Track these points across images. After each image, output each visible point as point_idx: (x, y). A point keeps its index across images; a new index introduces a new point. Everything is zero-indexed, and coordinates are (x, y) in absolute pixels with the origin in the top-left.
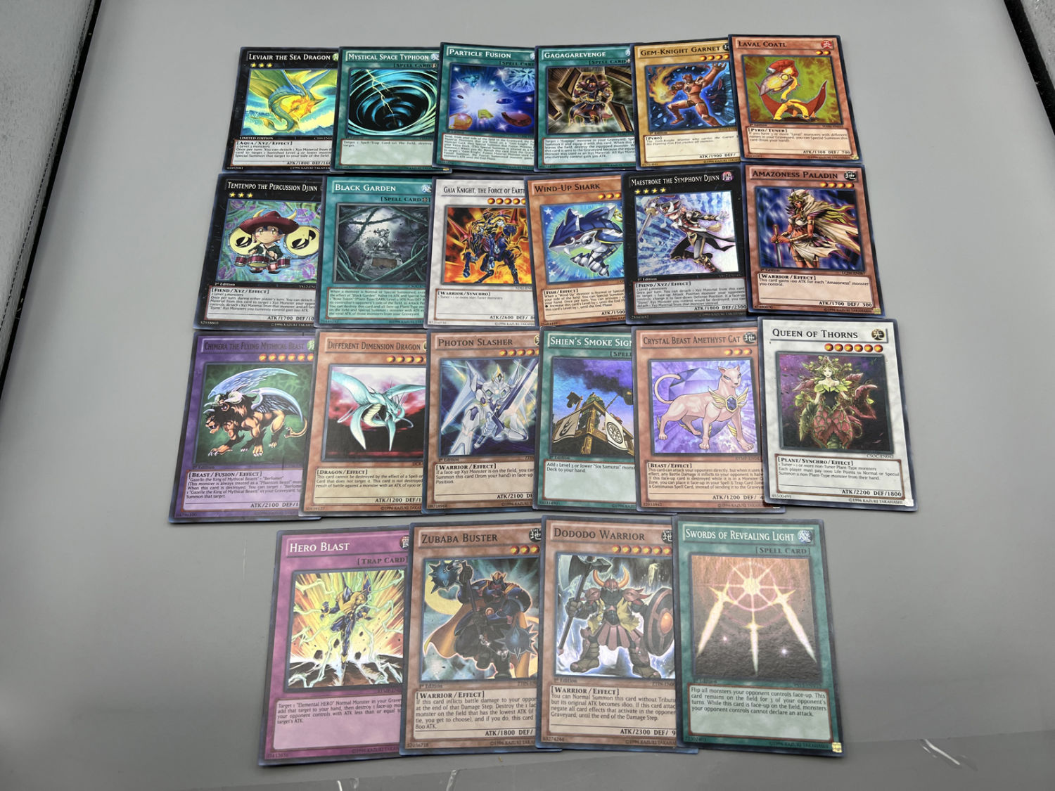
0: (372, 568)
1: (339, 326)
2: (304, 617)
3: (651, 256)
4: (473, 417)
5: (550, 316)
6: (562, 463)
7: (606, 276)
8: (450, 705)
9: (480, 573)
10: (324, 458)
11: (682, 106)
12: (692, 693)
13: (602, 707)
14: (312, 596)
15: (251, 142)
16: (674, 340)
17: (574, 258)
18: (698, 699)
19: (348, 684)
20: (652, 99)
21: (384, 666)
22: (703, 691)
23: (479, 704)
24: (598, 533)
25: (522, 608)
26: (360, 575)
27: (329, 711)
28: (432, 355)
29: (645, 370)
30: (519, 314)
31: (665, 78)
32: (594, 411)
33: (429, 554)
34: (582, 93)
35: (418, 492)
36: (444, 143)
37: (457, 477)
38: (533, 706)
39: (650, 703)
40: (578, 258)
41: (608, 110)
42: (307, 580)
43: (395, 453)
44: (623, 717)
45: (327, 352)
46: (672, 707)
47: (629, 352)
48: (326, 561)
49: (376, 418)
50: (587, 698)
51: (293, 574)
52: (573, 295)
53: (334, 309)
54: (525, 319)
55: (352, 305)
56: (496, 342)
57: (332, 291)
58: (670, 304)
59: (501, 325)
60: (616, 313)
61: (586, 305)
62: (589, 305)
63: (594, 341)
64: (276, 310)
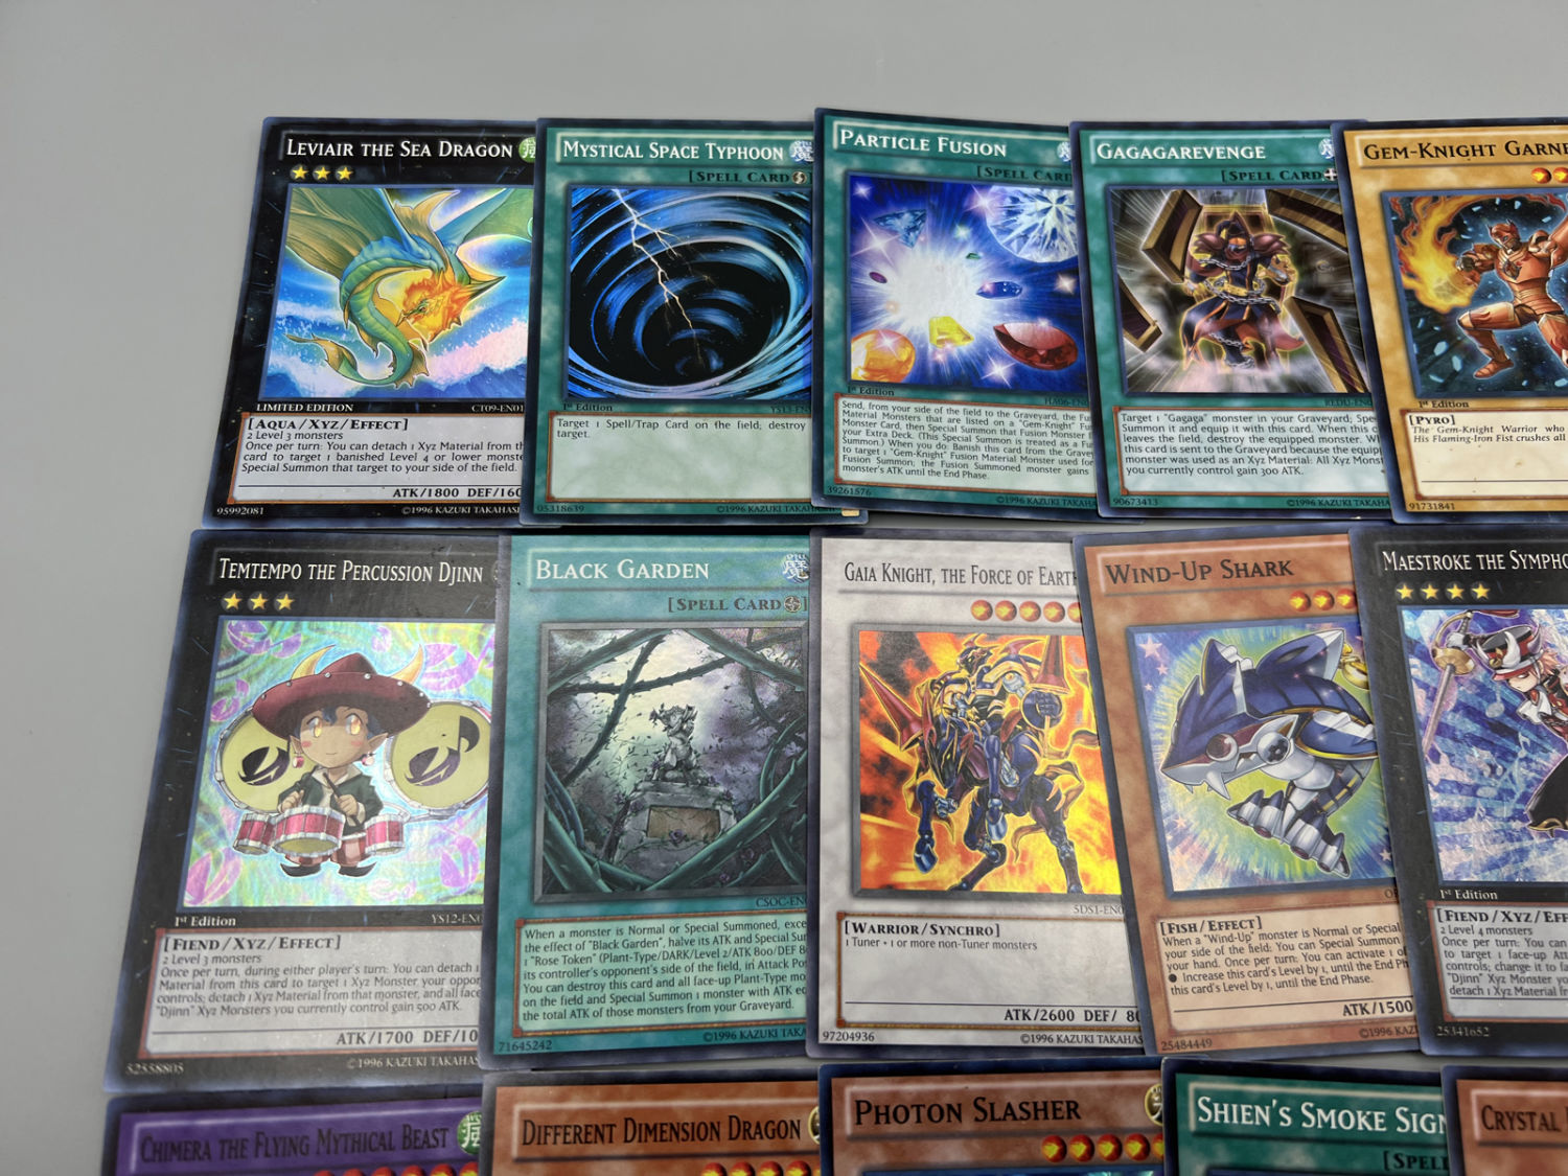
1: (553, 1062)
3: (1470, 812)
5: (1188, 1013)
7: (1339, 871)
11: (1501, 322)
15: (289, 419)
17: (1239, 807)
20: (1411, 294)
30: (1092, 1002)
31: (1441, 231)
34: (1212, 268)
36: (842, 427)
40: (1250, 808)
41: (1288, 325)
45: (520, 1159)
47: (1439, 1154)
52: (1248, 939)
53: (538, 997)
54: (1109, 1021)
55: (591, 979)
56: (1030, 1108)
57: (530, 935)
58: (1548, 986)
59: (1042, 1044)
60: (1387, 1013)
61: (1291, 977)
62: (1300, 977)
63: (1332, 1112)
64: (362, 1008)
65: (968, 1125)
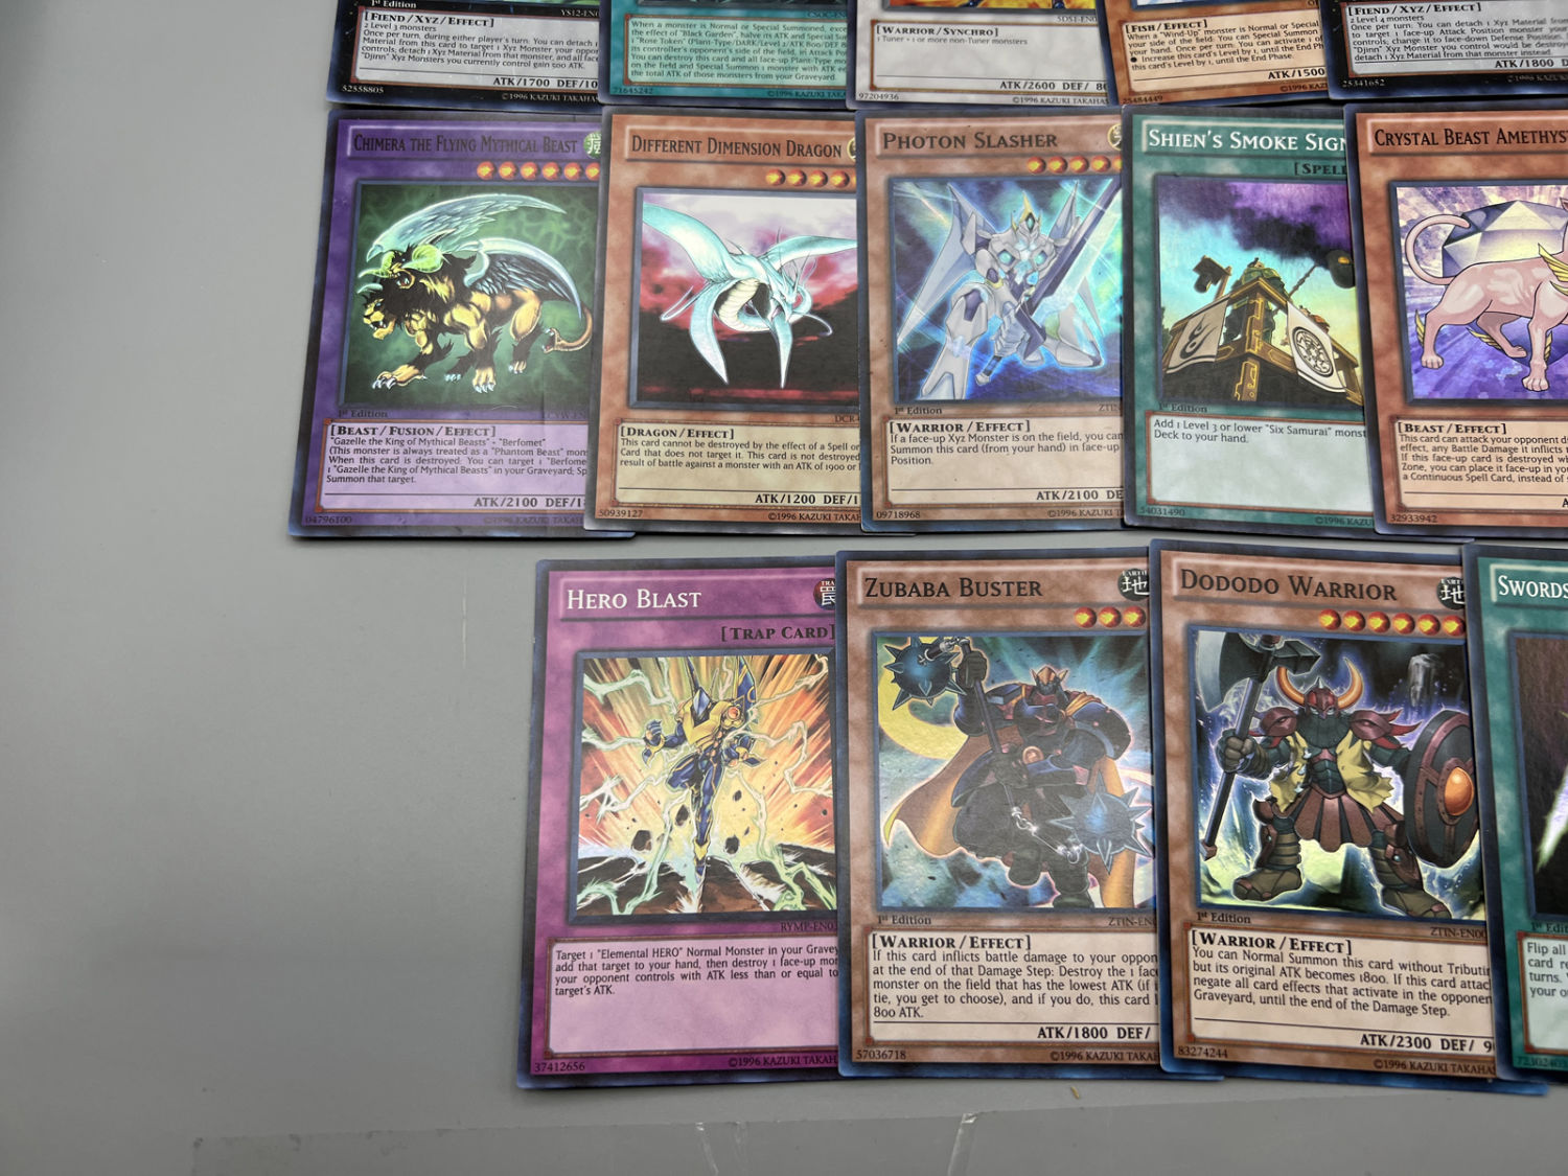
0: (755, 650)
1: (653, 101)
2: (606, 754)
4: (970, 313)
5: (1145, 79)
6: (1189, 420)
8: (950, 964)
9: (1004, 667)
10: (634, 398)
12: (1529, 955)
13: (1312, 981)
14: (624, 709)
16: (1452, 136)
18: (1545, 970)
19: (711, 910)
21: (793, 870)
22: (1556, 951)
23: (1020, 964)
24: (1285, 584)
25: (1110, 750)
26: (728, 663)
27: (672, 969)
28: (870, 170)
29: (1382, 206)
30: (1068, 76)
32: (1260, 301)
33: (884, 620)
35: (849, 483)
37: (941, 449)
38: (1147, 973)
39: (1429, 976)
42: (609, 672)
43: (795, 394)
44: (1365, 1007)
45: (630, 160)
46: (1481, 986)
47: (1339, 163)
48: (651, 633)
49: (748, 310)
50: (1278, 959)
51: (576, 658)
52: (1196, 33)
53: (642, 62)
54: (1082, 90)
55: (682, 53)
56: (1019, 139)
57: (635, 24)
58: (1435, 52)
59: (1029, 103)
60: (1304, 76)
61: (1228, 56)
62: (1235, 57)
63: (1255, 138)
64: (512, 64)
65: (970, 149)
